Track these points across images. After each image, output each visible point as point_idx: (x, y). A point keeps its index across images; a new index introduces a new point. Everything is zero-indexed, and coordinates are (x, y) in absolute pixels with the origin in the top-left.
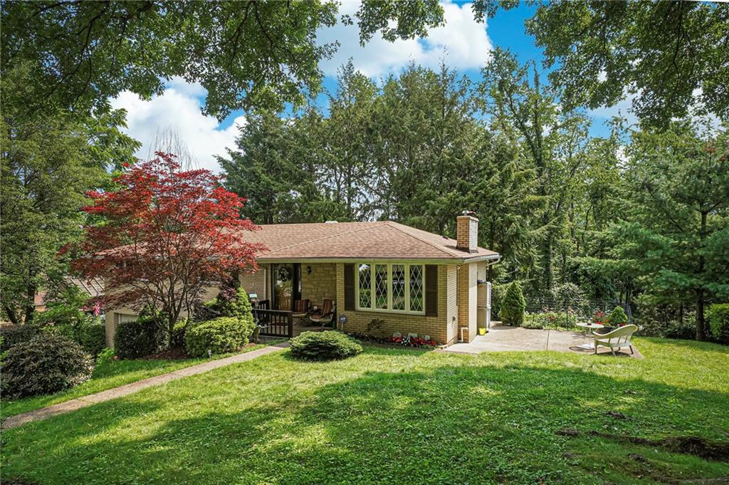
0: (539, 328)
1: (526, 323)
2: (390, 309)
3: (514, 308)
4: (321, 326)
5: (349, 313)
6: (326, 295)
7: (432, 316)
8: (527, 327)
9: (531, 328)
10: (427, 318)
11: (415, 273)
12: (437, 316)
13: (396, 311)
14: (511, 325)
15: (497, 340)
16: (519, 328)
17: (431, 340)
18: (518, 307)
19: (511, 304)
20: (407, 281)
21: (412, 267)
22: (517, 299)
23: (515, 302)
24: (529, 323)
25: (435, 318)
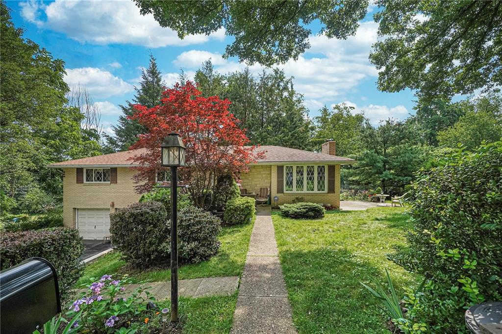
2: (305, 191)
4: (261, 204)
5: (279, 195)
6: (258, 186)
7: (332, 193)
10: (329, 194)
11: (321, 169)
12: (334, 193)
13: (308, 192)
17: (332, 206)
20: (316, 175)
21: (319, 167)
25: (333, 194)
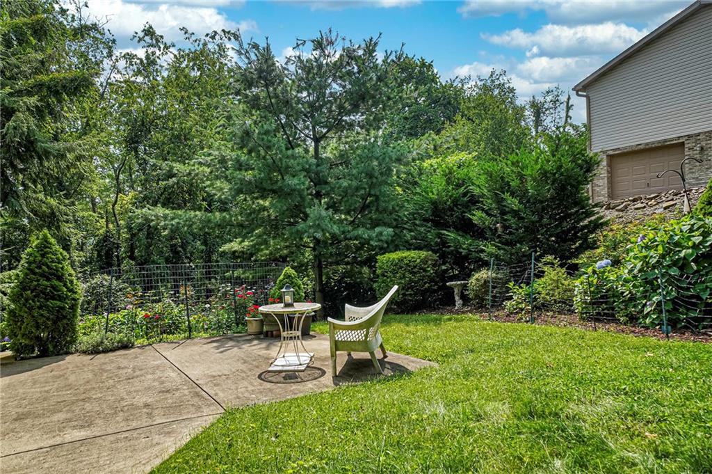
0: (125, 346)
1: (84, 340)
3: (51, 303)
8: (95, 351)
9: (106, 351)
14: (44, 354)
15: (19, 418)
16: (69, 358)
18: (61, 299)
19: (40, 293)
22: (60, 278)
23: (53, 287)
24: (95, 337)
